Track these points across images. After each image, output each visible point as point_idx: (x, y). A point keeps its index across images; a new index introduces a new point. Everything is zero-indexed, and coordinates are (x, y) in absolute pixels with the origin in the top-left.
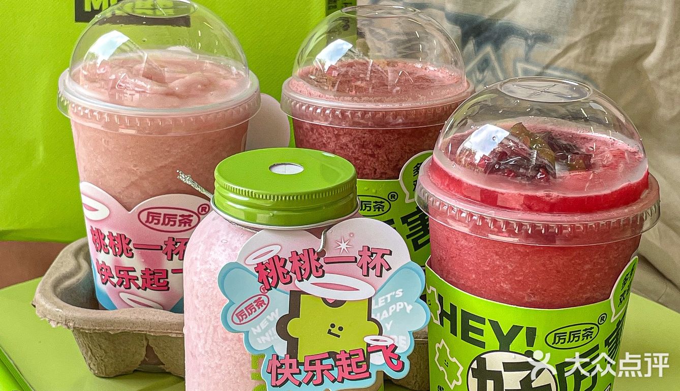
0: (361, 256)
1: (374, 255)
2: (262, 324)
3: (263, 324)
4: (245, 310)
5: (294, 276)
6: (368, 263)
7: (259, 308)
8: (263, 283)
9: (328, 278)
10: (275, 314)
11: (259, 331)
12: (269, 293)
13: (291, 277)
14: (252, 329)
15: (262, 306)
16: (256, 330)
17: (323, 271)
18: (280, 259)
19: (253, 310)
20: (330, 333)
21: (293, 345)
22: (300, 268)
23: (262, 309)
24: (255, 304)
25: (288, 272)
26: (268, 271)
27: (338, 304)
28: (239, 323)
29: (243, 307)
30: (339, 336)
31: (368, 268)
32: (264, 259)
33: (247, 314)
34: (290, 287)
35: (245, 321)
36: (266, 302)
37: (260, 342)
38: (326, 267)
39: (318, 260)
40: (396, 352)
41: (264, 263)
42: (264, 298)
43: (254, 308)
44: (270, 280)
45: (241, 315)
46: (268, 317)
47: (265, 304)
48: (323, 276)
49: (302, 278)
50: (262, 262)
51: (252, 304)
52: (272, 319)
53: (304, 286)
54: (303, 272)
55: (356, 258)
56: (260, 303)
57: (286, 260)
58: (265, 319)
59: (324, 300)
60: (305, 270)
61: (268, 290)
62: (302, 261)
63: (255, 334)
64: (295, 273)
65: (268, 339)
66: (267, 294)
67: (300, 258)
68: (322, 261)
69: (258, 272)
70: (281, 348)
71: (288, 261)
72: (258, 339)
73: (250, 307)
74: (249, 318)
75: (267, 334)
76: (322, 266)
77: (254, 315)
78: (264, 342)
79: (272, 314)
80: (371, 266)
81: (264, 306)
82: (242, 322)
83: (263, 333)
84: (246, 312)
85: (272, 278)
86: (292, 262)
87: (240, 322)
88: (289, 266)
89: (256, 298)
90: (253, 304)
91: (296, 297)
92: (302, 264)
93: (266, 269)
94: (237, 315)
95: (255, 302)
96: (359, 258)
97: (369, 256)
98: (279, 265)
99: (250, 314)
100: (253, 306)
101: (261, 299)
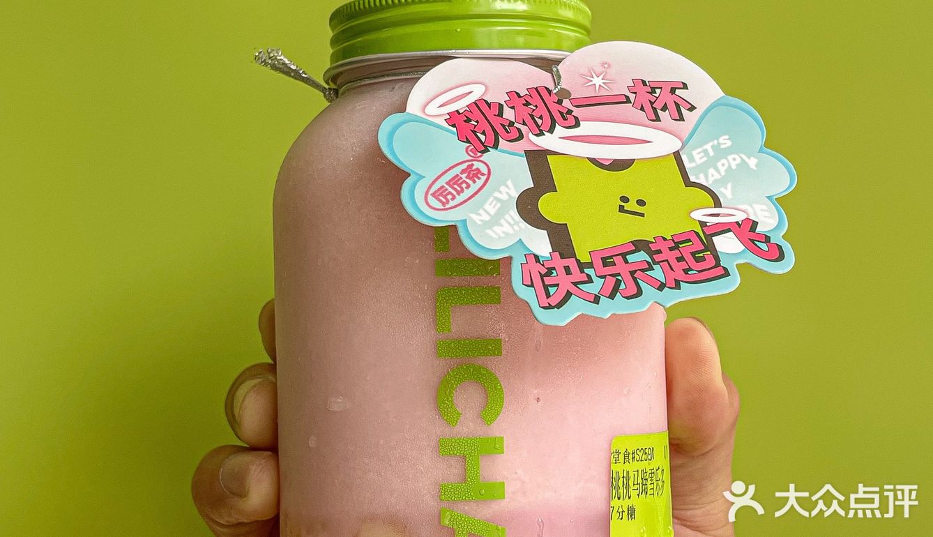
0: (635, 93)
1: (658, 91)
2: (487, 207)
3: (491, 207)
4: (447, 187)
5: (524, 129)
6: (652, 103)
7: (474, 182)
8: (468, 141)
9: (586, 128)
10: (507, 187)
11: (487, 218)
12: (485, 157)
13: (519, 130)
14: (473, 216)
15: (479, 178)
16: (480, 218)
17: (576, 118)
18: (489, 105)
19: (464, 185)
20: (622, 209)
21: (560, 237)
22: (532, 116)
23: (479, 183)
24: (464, 176)
25: (511, 124)
26: (473, 123)
27: (620, 165)
28: (441, 207)
29: (442, 182)
30: (642, 215)
31: (654, 109)
32: (461, 105)
33: (454, 192)
34: (522, 145)
35: (452, 203)
36: (485, 170)
37: (495, 236)
38: (577, 112)
39: (560, 102)
40: (759, 230)
41: (461, 111)
42: (477, 165)
43: (464, 181)
44: (483, 138)
45: (440, 194)
46: (497, 194)
47: (483, 174)
48: (577, 125)
49: (541, 131)
50: (457, 111)
51: (457, 175)
52: (504, 197)
53: (546, 141)
54: (539, 121)
55: (627, 97)
56: (473, 174)
57: (501, 106)
58: (492, 199)
59: (594, 161)
60: (541, 117)
61: (483, 152)
62: (530, 105)
63: (480, 223)
64: (524, 124)
65: (507, 228)
66: (481, 159)
67: (526, 101)
68: (567, 103)
69: (454, 126)
70: (541, 244)
71: (506, 108)
72: (489, 231)
73: (455, 181)
74: (459, 199)
75: (502, 221)
76: (570, 112)
77: (467, 193)
78: (502, 235)
79: (503, 188)
80: (658, 105)
81: (484, 178)
82: (447, 206)
83: (495, 220)
84: (450, 189)
85: (484, 133)
86: (513, 108)
87: (444, 205)
88: (509, 114)
89: (464, 166)
90: (461, 175)
91: (538, 160)
92: (534, 110)
93: (468, 120)
94: (433, 195)
95: (463, 171)
96: (632, 97)
97: (650, 93)
98: (490, 114)
99: (459, 193)
100: (461, 178)
101: (474, 168)
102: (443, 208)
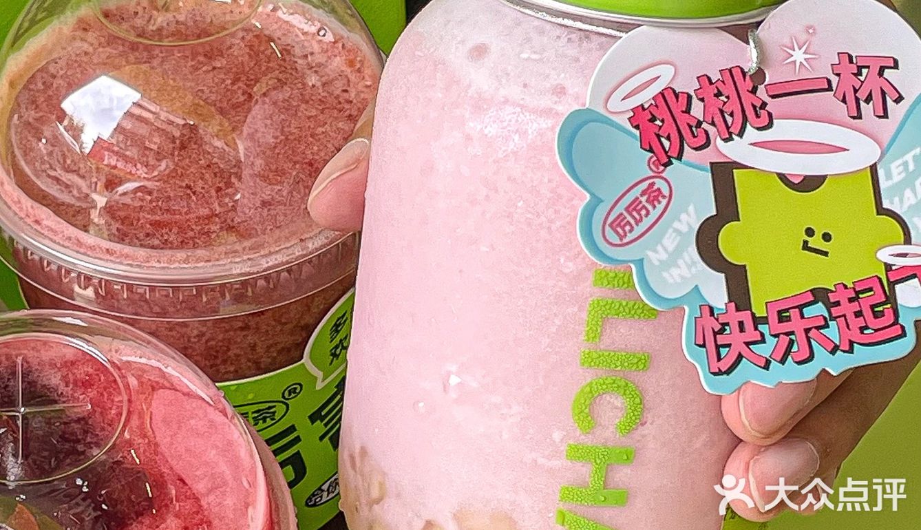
0: (838, 75)
1: (865, 71)
2: (666, 241)
3: (670, 242)
4: (626, 214)
5: (712, 130)
6: (856, 91)
7: (654, 207)
8: (651, 150)
9: (783, 129)
10: (689, 215)
11: (664, 256)
12: (668, 172)
13: (706, 133)
14: (650, 253)
15: (659, 202)
16: (657, 256)
17: (770, 115)
18: (677, 95)
19: (643, 212)
20: (806, 246)
21: (737, 280)
22: (722, 112)
23: (660, 208)
24: (644, 199)
25: (699, 124)
26: (658, 123)
27: (811, 183)
28: (618, 242)
29: (621, 208)
30: (826, 254)
31: (857, 100)
32: (645, 97)
33: (632, 222)
34: (708, 156)
35: (630, 237)
36: (666, 191)
37: (671, 281)
38: (773, 105)
39: (754, 91)
41: (646, 106)
42: (659, 183)
43: (644, 207)
44: (666, 144)
45: (619, 224)
46: (676, 225)
47: (664, 197)
48: (770, 125)
49: (730, 134)
50: (642, 106)
51: (637, 198)
52: (684, 229)
53: (735, 150)
54: (729, 120)
55: (829, 82)
56: (653, 195)
57: (689, 97)
58: (670, 231)
59: (782, 177)
60: (732, 115)
61: (666, 165)
62: (721, 95)
63: (657, 263)
64: (713, 124)
65: (685, 271)
66: (663, 175)
67: (718, 90)
68: (761, 92)
69: (637, 127)
70: (716, 291)
71: (695, 100)
72: (665, 274)
73: (634, 207)
74: (638, 230)
75: (680, 262)
76: (764, 105)
77: (647, 222)
78: (679, 280)
79: (684, 216)
80: (862, 95)
81: (664, 202)
82: (625, 241)
83: (672, 261)
84: (629, 218)
85: (668, 138)
86: (702, 100)
87: (621, 240)
88: (697, 109)
89: (645, 185)
90: (641, 198)
91: (723, 174)
92: (725, 103)
93: (653, 119)
94: (611, 225)
95: (643, 193)
96: (834, 80)
97: (855, 75)
98: (677, 108)
99: (638, 222)
100: (641, 202)
101: (655, 187)
102: (620, 243)
